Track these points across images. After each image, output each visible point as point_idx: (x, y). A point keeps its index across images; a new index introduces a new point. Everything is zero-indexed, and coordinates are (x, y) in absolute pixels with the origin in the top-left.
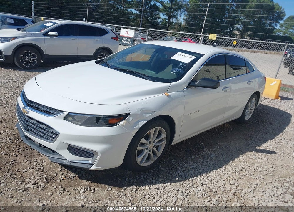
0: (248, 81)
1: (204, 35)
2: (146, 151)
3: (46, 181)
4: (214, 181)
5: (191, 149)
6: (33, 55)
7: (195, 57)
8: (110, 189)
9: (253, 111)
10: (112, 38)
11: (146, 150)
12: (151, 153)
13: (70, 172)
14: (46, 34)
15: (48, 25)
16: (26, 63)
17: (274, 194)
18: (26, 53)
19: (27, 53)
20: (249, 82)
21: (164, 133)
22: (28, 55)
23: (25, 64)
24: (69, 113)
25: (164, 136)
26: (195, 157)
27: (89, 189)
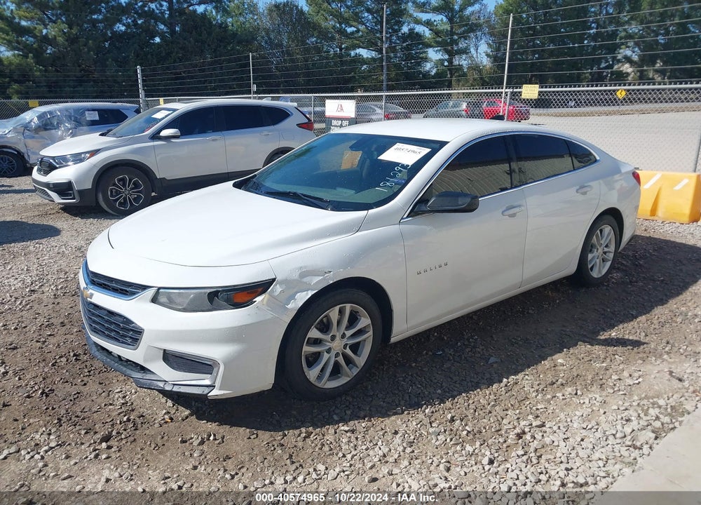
0: (578, 187)
1: (511, 90)
2: (326, 356)
3: (134, 426)
4: (481, 412)
5: (446, 350)
6: (134, 184)
7: (428, 150)
8: (255, 436)
9: (611, 255)
10: (300, 125)
11: (325, 353)
12: (341, 360)
13: (181, 408)
14: (155, 136)
15: (158, 116)
16: (122, 201)
17: (614, 432)
18: (119, 180)
19: (123, 180)
20: (582, 189)
21: (365, 317)
22: (124, 185)
23: (121, 204)
24: (159, 288)
25: (365, 321)
26: (453, 364)
27: (212, 438)
